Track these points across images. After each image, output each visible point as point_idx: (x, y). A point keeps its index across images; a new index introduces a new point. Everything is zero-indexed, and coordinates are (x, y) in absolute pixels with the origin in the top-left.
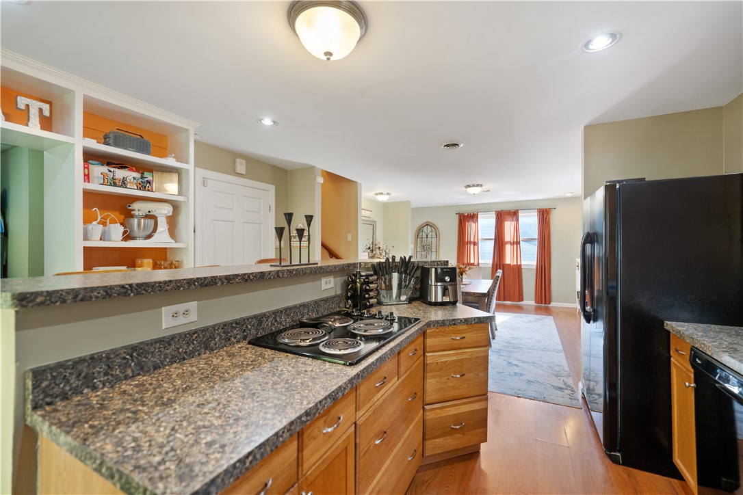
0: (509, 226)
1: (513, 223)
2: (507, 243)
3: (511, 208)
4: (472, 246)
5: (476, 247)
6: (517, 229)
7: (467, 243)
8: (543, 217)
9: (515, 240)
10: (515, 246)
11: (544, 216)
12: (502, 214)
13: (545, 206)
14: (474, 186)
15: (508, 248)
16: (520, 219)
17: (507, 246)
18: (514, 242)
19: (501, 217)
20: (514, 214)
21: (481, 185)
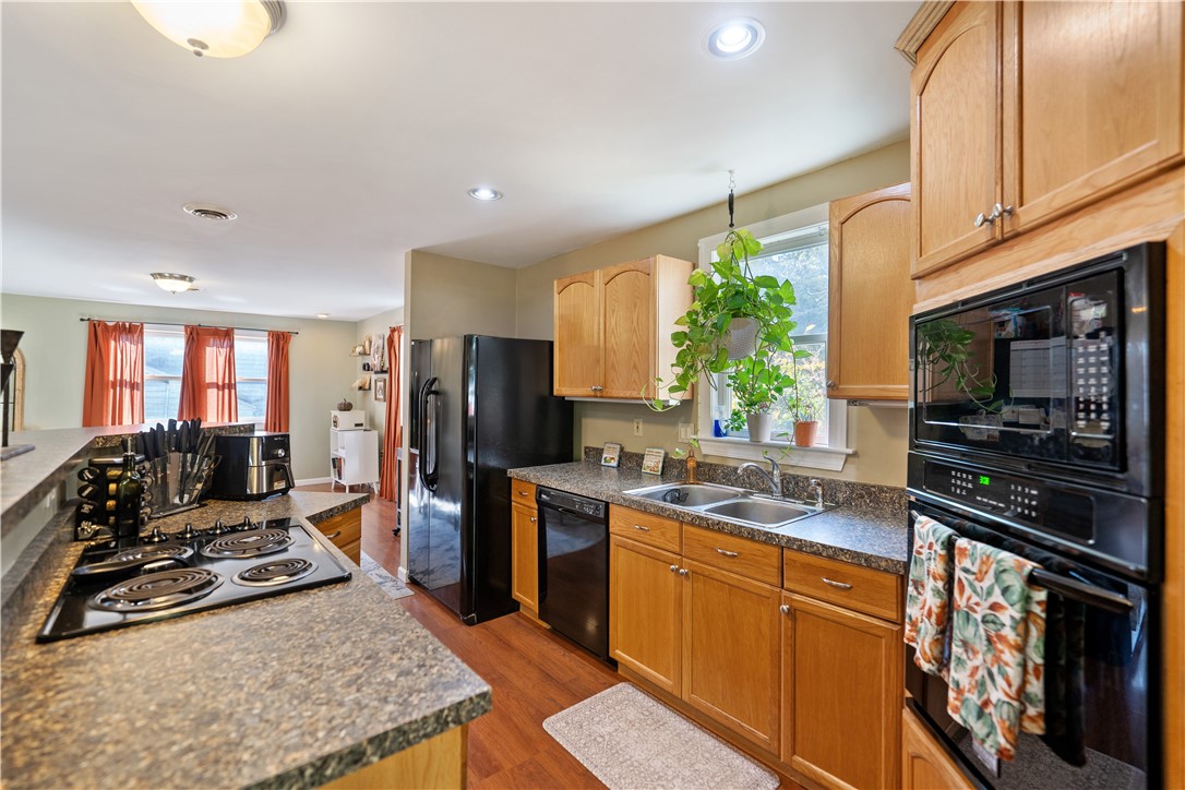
0: (213, 357)
1: (224, 351)
2: (211, 385)
3: (222, 324)
4: (127, 392)
5: (137, 394)
6: (230, 361)
7: (114, 385)
8: (278, 345)
9: (227, 381)
10: (226, 391)
11: (280, 343)
12: (200, 332)
13: (281, 327)
14: (171, 276)
15: (212, 396)
16: (238, 344)
17: (209, 391)
18: (224, 385)
19: (197, 337)
20: (226, 335)
21: (191, 280)
